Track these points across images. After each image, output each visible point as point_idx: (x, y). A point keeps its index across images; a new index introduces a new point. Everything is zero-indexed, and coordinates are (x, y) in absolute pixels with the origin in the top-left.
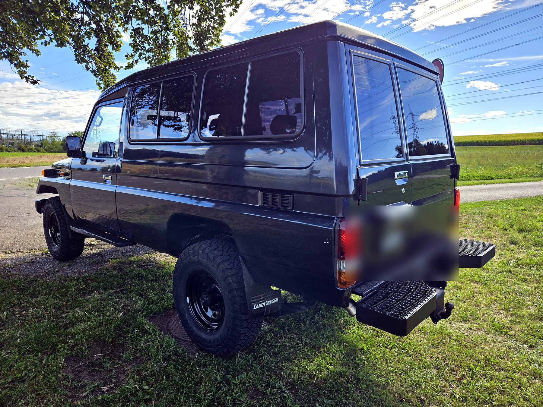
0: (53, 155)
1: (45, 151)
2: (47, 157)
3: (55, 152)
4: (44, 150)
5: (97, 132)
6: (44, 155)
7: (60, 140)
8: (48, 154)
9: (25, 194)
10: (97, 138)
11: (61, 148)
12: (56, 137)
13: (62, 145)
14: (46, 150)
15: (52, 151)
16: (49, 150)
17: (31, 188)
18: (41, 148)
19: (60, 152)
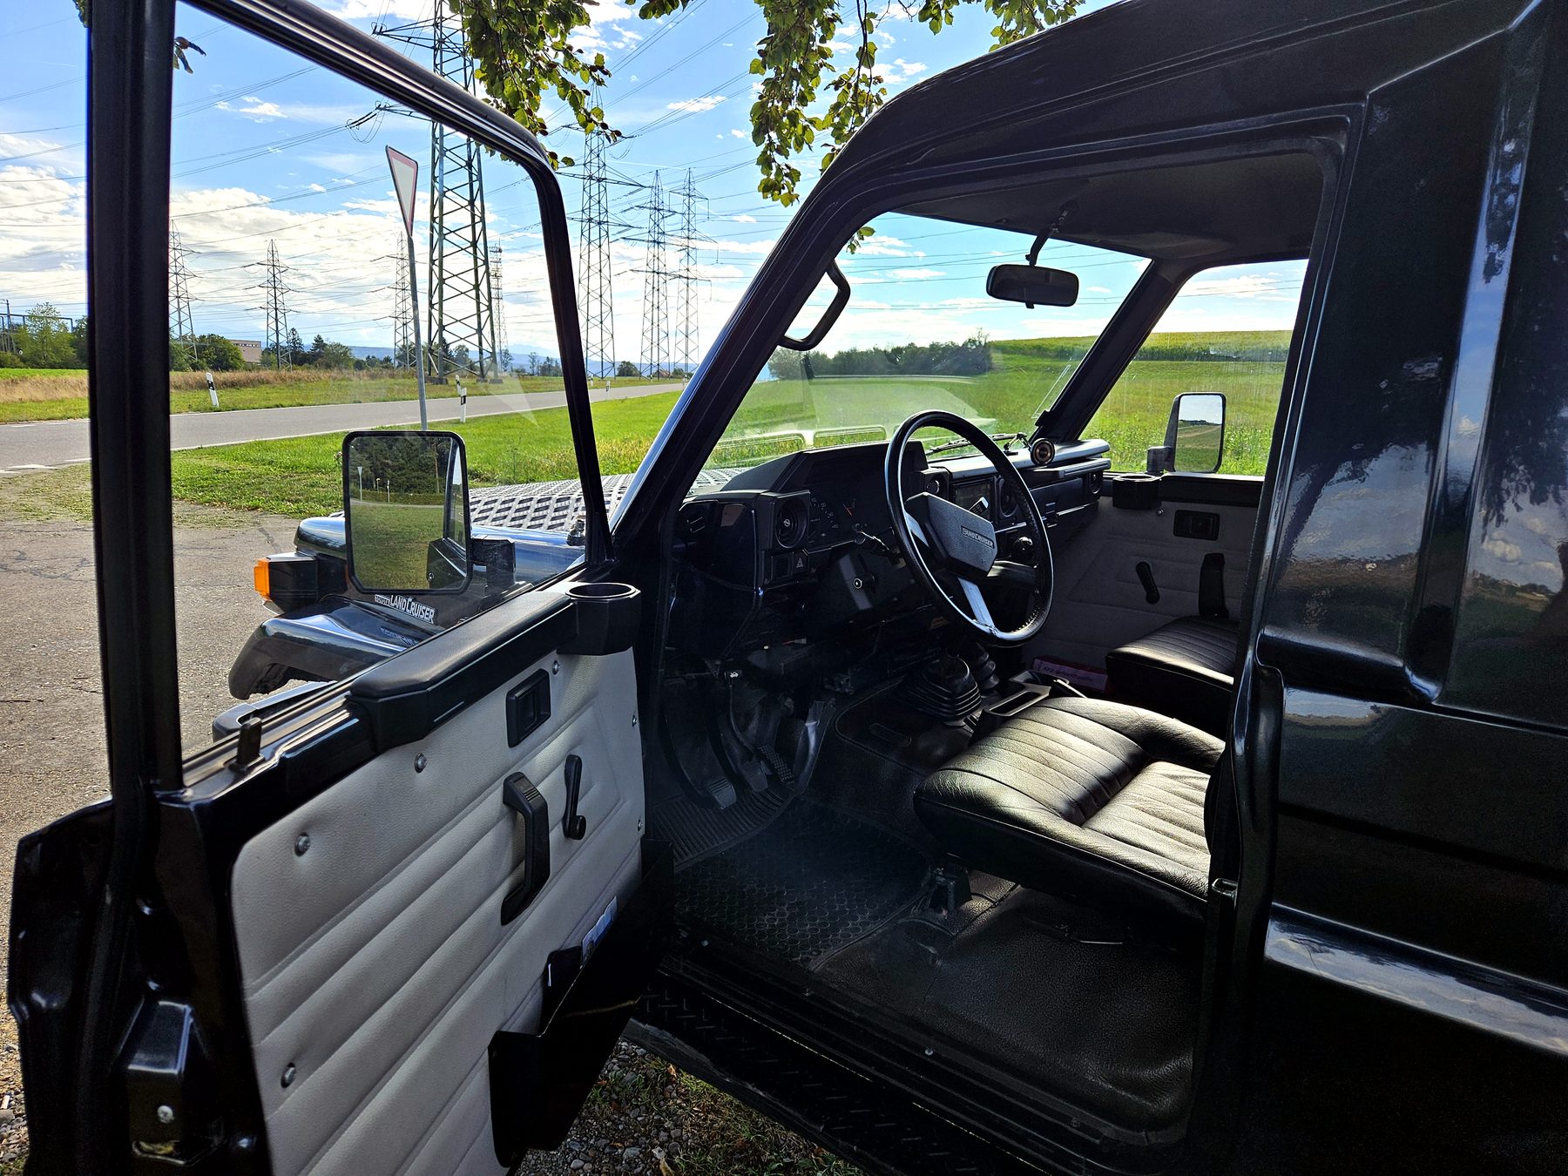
0: (52, 377)
1: (22, 364)
2: (36, 384)
3: (52, 367)
4: (17, 360)
5: (181, 306)
6: (24, 379)
7: (66, 329)
8: (38, 374)
9: (21, 557)
10: (180, 323)
11: (71, 352)
12: (54, 318)
13: (73, 344)
14: (23, 360)
15: (43, 361)
16: (34, 362)
17: (34, 522)
18: (9, 354)
19: (66, 365)
